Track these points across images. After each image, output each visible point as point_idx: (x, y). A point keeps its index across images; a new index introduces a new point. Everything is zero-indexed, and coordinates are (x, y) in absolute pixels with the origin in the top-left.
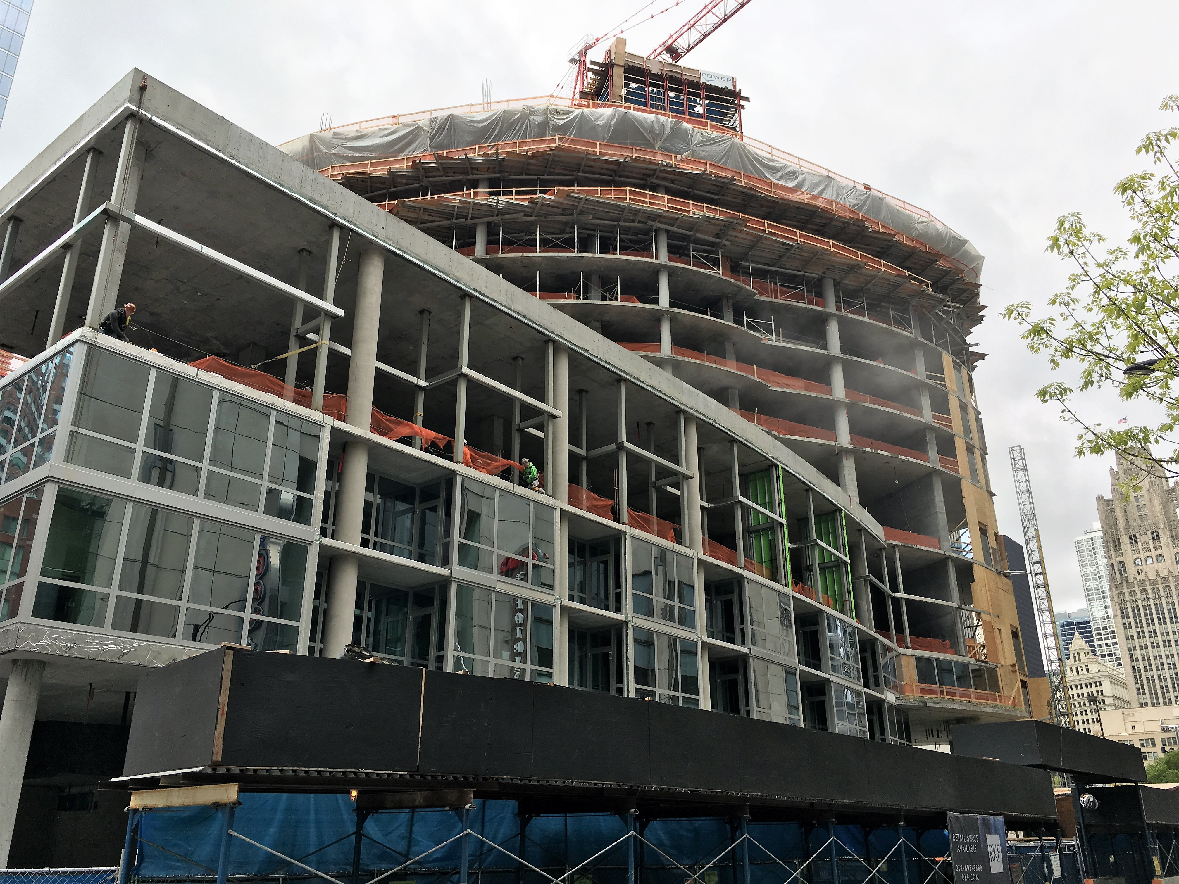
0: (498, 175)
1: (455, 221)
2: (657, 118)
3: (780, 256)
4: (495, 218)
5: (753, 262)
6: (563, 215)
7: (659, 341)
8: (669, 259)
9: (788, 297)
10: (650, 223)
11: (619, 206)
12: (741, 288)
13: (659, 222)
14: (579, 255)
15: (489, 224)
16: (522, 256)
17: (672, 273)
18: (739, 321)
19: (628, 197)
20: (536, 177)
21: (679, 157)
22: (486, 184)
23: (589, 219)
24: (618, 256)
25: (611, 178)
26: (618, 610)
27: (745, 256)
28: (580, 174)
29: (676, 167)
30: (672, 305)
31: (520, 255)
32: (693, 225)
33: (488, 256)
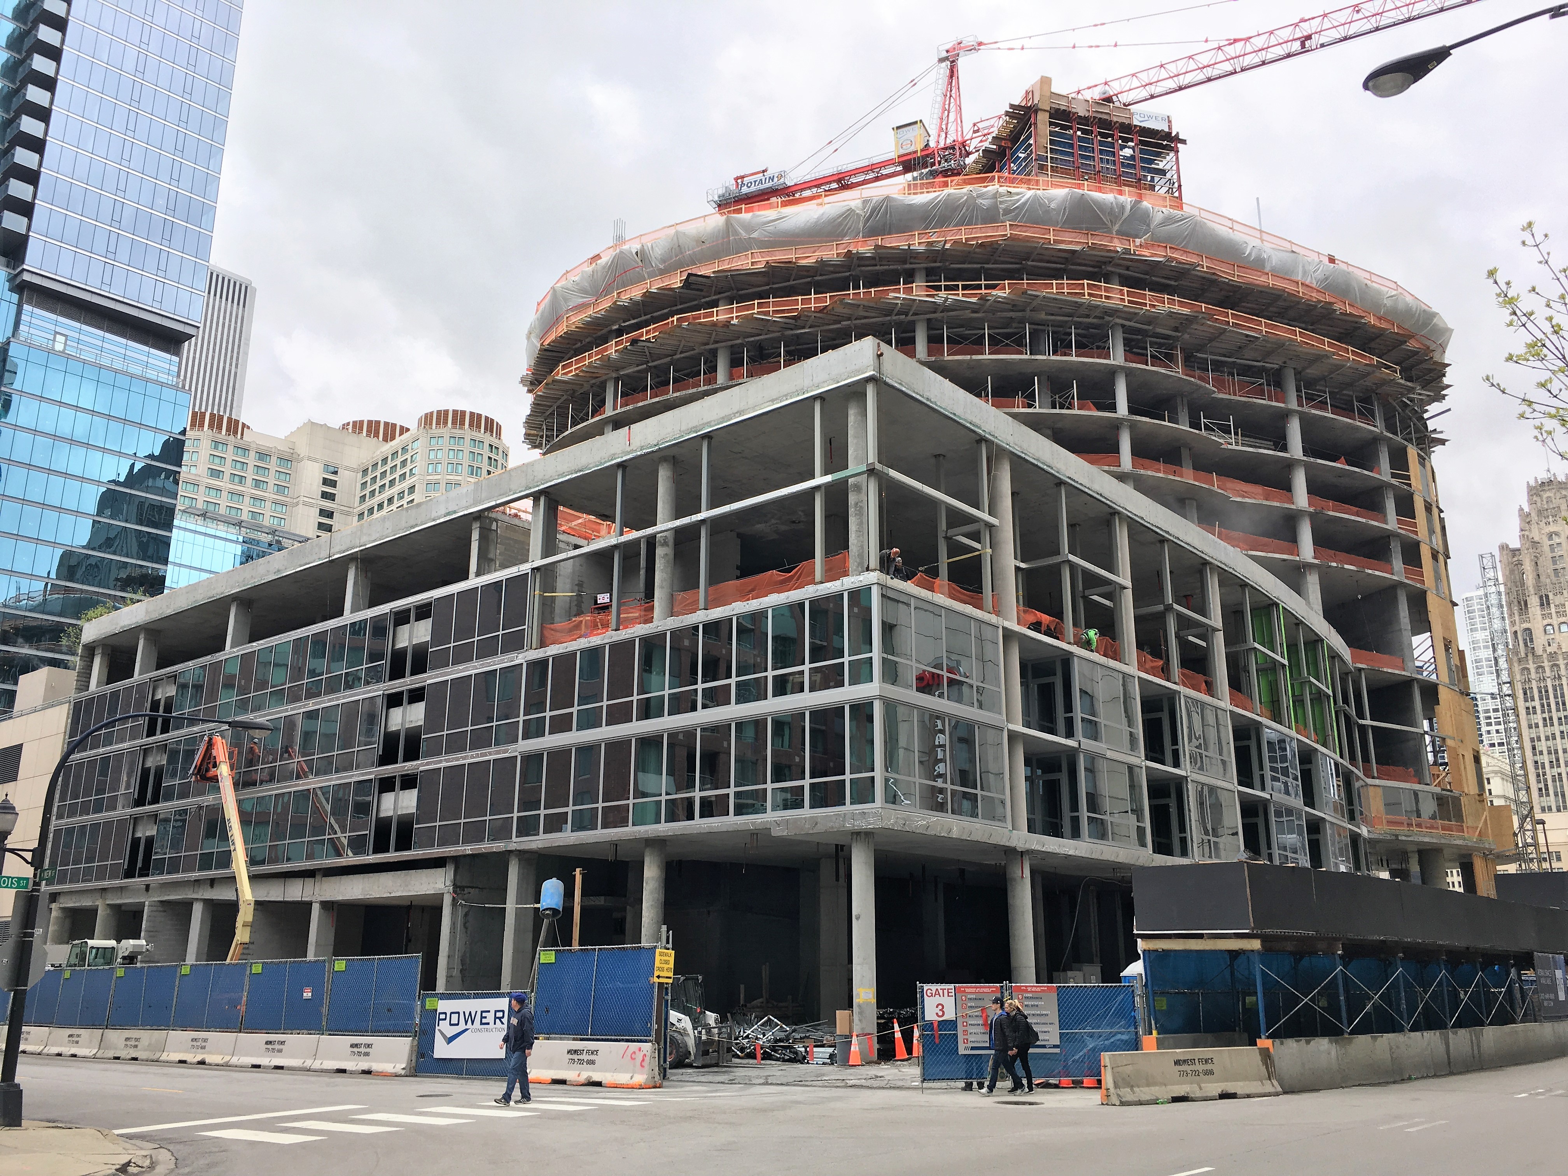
0: (938, 264)
1: (894, 318)
2: (1115, 198)
3: (1240, 348)
4: (938, 315)
5: (1212, 353)
6: (1012, 311)
7: (1117, 451)
8: (1126, 360)
9: (1247, 392)
10: (1107, 318)
11: (1076, 302)
12: (1201, 387)
13: (1118, 317)
14: (1033, 357)
15: (929, 321)
16: (971, 360)
17: (1129, 374)
18: (1196, 425)
19: (1086, 291)
20: (979, 266)
21: (1138, 241)
22: (924, 273)
23: (1043, 316)
24: (1074, 358)
25: (1063, 266)
26: (1177, 764)
27: (1201, 348)
28: (1030, 263)
29: (1135, 254)
30: (1132, 411)
31: (968, 357)
32: (1151, 319)
33: (933, 359)
